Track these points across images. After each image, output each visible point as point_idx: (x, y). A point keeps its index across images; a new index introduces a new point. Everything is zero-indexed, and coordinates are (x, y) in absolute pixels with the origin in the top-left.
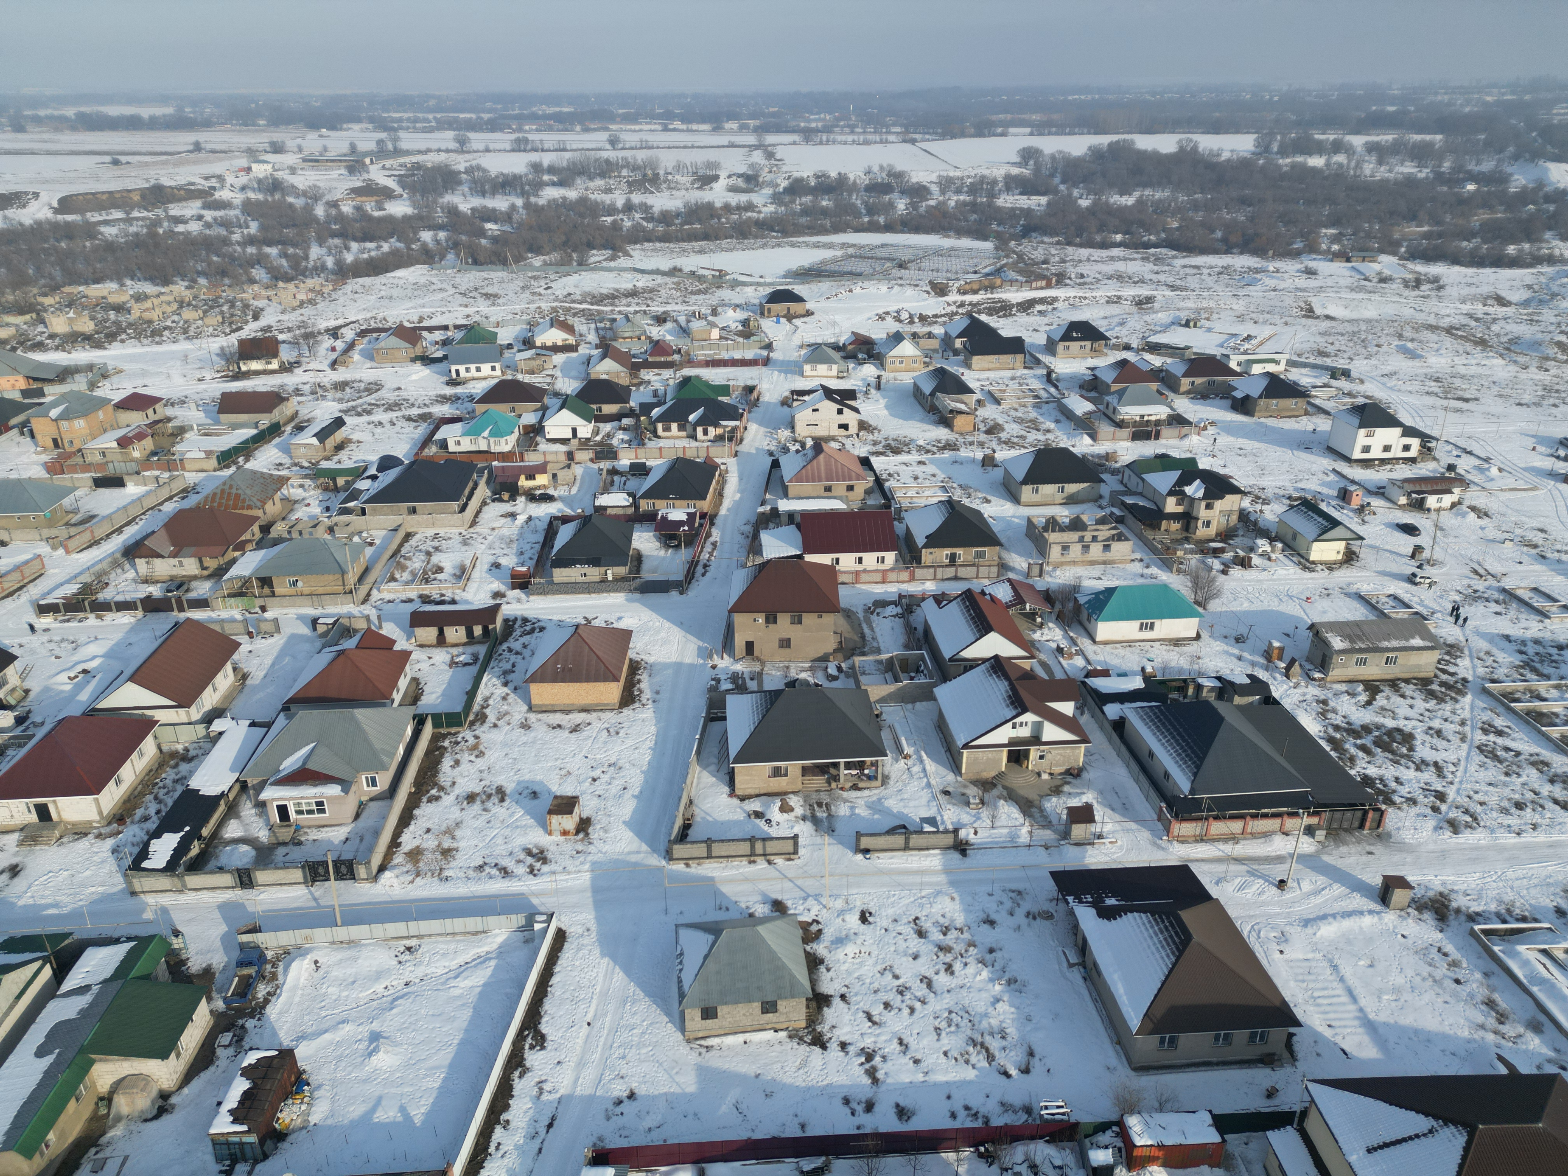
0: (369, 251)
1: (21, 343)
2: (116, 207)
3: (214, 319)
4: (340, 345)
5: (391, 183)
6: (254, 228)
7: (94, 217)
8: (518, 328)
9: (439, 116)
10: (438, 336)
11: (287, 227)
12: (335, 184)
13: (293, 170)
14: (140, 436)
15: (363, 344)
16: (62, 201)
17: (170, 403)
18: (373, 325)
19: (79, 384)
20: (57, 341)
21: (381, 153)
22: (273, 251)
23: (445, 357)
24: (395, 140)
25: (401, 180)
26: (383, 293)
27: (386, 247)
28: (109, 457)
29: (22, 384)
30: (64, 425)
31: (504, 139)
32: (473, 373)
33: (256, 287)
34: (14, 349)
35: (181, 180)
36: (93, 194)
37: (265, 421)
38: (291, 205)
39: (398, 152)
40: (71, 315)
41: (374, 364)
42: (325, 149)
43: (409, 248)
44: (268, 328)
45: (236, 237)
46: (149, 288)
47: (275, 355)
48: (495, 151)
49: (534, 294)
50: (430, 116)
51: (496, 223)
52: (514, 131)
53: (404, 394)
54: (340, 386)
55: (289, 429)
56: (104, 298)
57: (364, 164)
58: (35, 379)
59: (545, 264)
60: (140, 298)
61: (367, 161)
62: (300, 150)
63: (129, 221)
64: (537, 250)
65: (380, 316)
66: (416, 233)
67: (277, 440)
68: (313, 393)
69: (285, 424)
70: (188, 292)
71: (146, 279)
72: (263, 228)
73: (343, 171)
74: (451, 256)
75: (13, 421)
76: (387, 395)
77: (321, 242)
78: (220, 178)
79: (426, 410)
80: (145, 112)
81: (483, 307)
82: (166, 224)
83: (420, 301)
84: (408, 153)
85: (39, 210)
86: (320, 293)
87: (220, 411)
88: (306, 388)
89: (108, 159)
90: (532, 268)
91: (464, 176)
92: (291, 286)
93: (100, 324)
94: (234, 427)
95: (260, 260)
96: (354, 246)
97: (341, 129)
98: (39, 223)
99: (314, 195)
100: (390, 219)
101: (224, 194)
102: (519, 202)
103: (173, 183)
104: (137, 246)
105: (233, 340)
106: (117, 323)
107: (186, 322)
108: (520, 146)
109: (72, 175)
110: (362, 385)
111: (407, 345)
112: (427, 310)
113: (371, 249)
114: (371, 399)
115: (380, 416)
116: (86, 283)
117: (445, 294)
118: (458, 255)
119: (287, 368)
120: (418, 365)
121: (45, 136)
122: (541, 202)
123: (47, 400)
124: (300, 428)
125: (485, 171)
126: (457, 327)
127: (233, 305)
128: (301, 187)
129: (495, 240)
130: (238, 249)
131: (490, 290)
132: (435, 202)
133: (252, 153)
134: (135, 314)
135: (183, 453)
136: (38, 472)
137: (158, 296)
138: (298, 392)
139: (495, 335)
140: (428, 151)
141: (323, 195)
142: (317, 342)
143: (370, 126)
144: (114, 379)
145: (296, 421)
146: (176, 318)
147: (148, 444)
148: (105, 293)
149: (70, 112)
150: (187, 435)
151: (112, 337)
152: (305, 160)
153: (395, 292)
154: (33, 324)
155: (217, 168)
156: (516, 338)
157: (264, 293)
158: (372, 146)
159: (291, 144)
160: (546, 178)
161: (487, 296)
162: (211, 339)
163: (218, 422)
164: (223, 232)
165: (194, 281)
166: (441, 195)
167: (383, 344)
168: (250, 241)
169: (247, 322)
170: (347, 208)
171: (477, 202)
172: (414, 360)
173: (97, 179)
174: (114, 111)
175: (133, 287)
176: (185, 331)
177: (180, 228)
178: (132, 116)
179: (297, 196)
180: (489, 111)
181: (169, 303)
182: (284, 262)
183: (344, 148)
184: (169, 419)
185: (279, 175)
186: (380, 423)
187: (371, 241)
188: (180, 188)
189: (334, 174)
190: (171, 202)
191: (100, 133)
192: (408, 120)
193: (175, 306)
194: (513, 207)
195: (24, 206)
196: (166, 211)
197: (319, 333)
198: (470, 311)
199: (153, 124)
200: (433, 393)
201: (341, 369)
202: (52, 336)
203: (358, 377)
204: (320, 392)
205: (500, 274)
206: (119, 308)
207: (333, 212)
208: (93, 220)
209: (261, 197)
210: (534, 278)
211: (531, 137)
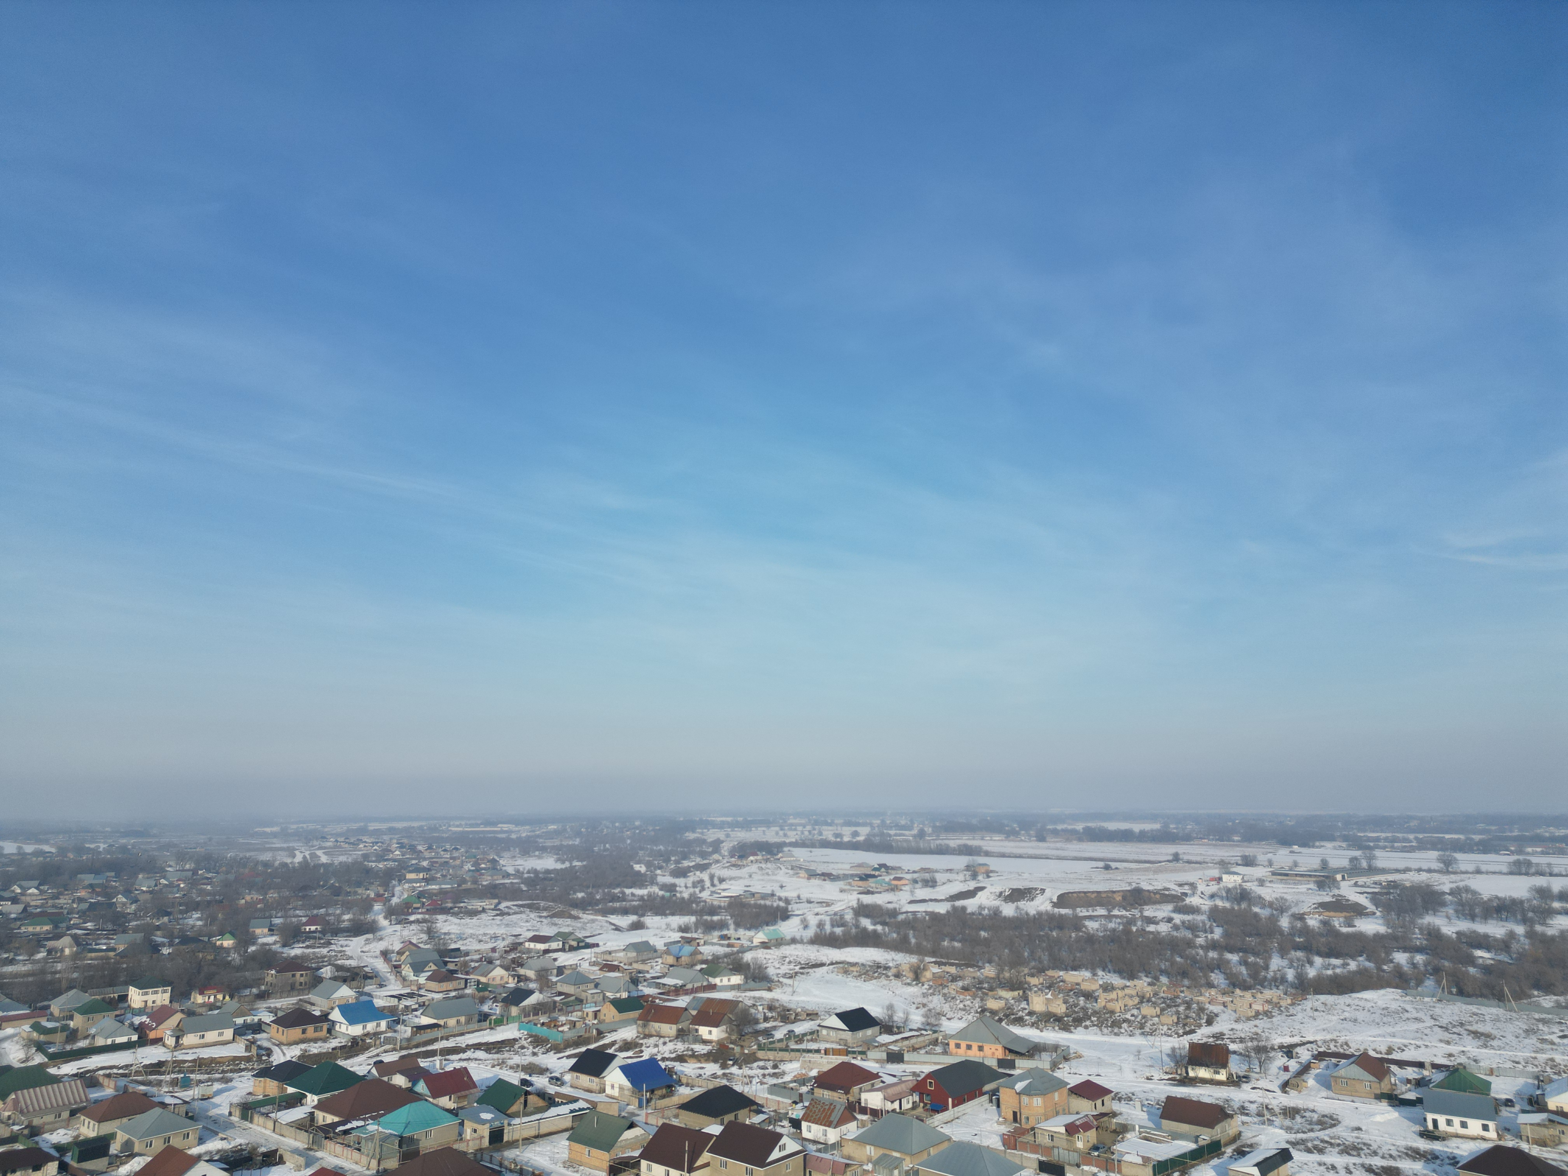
0: (1334, 967)
1: (1007, 1016)
2: (1101, 904)
3: (1169, 1018)
4: (1293, 1065)
5: (1363, 900)
6: (1218, 933)
7: (1082, 912)
8: (1521, 1081)
9: (1421, 836)
10: (1411, 1073)
11: (1250, 935)
12: (1302, 898)
13: (1261, 882)
14: (1086, 1127)
15: (1319, 1068)
16: (1060, 897)
17: (1118, 1098)
18: (1333, 1049)
19: (1043, 1062)
20: (1034, 1019)
21: (1354, 870)
22: (1234, 958)
23: (1419, 1101)
24: (1371, 858)
25: (1375, 898)
26: (1347, 1015)
27: (1353, 965)
28: (1056, 1142)
29: (1000, 1054)
30: (1025, 1099)
31: (1500, 861)
32: (1456, 1128)
33: (1213, 992)
34: (1000, 1020)
35: (1158, 885)
36: (1085, 893)
37: (1206, 1136)
38: (1256, 915)
39: (1372, 870)
40: (1049, 996)
41: (1331, 1094)
42: (1296, 864)
43: (1379, 969)
44: (1219, 1036)
45: (1200, 941)
46: (1116, 980)
47: (1224, 1065)
48: (1487, 873)
49: (1543, 1041)
50: (1411, 836)
51: (1489, 951)
52: (1512, 853)
53: (1365, 1137)
54: (1291, 1112)
55: (1229, 1150)
56: (1078, 984)
57: (1335, 880)
58: (1011, 1051)
59: (1558, 1005)
60: (1107, 988)
61: (1339, 877)
62: (1270, 863)
63: (1109, 917)
64: (1548, 988)
65: (1341, 1040)
66: (1388, 953)
67: (1215, 1161)
68: (1260, 1114)
69: (1228, 1144)
70: (1149, 989)
71: (1115, 972)
72: (1226, 935)
73: (1312, 886)
74: (1430, 983)
75: (987, 1088)
76: (1342, 1132)
77: (1283, 953)
78: (1193, 886)
79: (1392, 1163)
80: (1137, 828)
81: (1471, 1047)
82: (1139, 923)
83: (1390, 1030)
84: (1383, 871)
85: (1042, 903)
86: (1278, 1006)
87: (1163, 1116)
88: (1253, 1108)
89: (1101, 864)
90: (1540, 1009)
91: (1449, 898)
92: (1248, 995)
93: (1071, 1007)
94: (1175, 1136)
95: (1220, 965)
96: (1318, 961)
97: (1313, 847)
98: (1040, 914)
99: (1280, 907)
100: (1360, 937)
101: (1194, 901)
102: (1520, 930)
103: (1151, 888)
104: (1112, 941)
105: (1183, 1043)
106: (1084, 1009)
107: (1144, 1017)
108: (1520, 869)
109: (1072, 876)
110: (1315, 1117)
111: (1374, 1079)
112: (1398, 1041)
113: (1336, 966)
114: (1324, 1135)
115: (1333, 1157)
116: (1066, 969)
117: (1420, 1025)
118: (1438, 982)
119: (1235, 1081)
120: (1384, 1105)
121: (1059, 845)
122: (1550, 932)
123: (1016, 1072)
124: (1241, 1153)
125: (1474, 893)
126: (1435, 1066)
127: (1189, 1007)
128: (1268, 898)
129: (1487, 969)
130: (1201, 952)
131: (1480, 1028)
132: (1413, 922)
133: (1225, 866)
134: (1101, 1002)
135: (1122, 1154)
136: (995, 1143)
137: (1123, 989)
138: (1243, 1110)
139: (1488, 1084)
140: (1407, 870)
141: (1289, 907)
142: (1269, 1059)
143: (1344, 845)
144: (1074, 1063)
145: (1238, 1143)
146: (1135, 1012)
147: (1092, 1136)
148: (1079, 980)
149: (1080, 827)
150: (1128, 1136)
151: (1078, 1022)
152: (1274, 874)
153: (1360, 1016)
154: (1018, 1000)
155: (1191, 876)
156: (1518, 1094)
157: (1221, 998)
158: (1345, 863)
159: (1262, 858)
160: (1556, 905)
161: (1476, 1034)
162: (1164, 1038)
163: (1159, 1128)
164: (1189, 935)
165: (1156, 979)
166: (1421, 916)
167: (1342, 1072)
168: (1213, 945)
169: (1200, 1026)
170: (1313, 922)
171: (1464, 925)
172: (1380, 1097)
173: (1090, 880)
174: (1112, 826)
175: (1105, 977)
176: (1142, 1026)
177: (1151, 928)
178: (1126, 830)
179: (1263, 907)
180: (1481, 832)
181: (1131, 997)
182: (1243, 970)
183: (1315, 863)
184: (1114, 1115)
185: (1247, 886)
186: (1333, 1167)
187: (1337, 957)
188: (1156, 892)
189: (1303, 888)
190: (1146, 904)
191: (1099, 844)
192: (1386, 839)
193: (1137, 1000)
194: (1512, 935)
195: (1032, 900)
196: (1141, 912)
197: (1273, 1049)
198: (1453, 1049)
199: (1143, 837)
200: (1402, 1143)
201: (1293, 1093)
202: (1031, 1013)
203: (1311, 1106)
204: (1267, 1115)
205: (1494, 1011)
206: (1089, 996)
207: (1299, 924)
208: (1081, 914)
209: (1227, 905)
210: (1544, 1021)
211: (1534, 860)
